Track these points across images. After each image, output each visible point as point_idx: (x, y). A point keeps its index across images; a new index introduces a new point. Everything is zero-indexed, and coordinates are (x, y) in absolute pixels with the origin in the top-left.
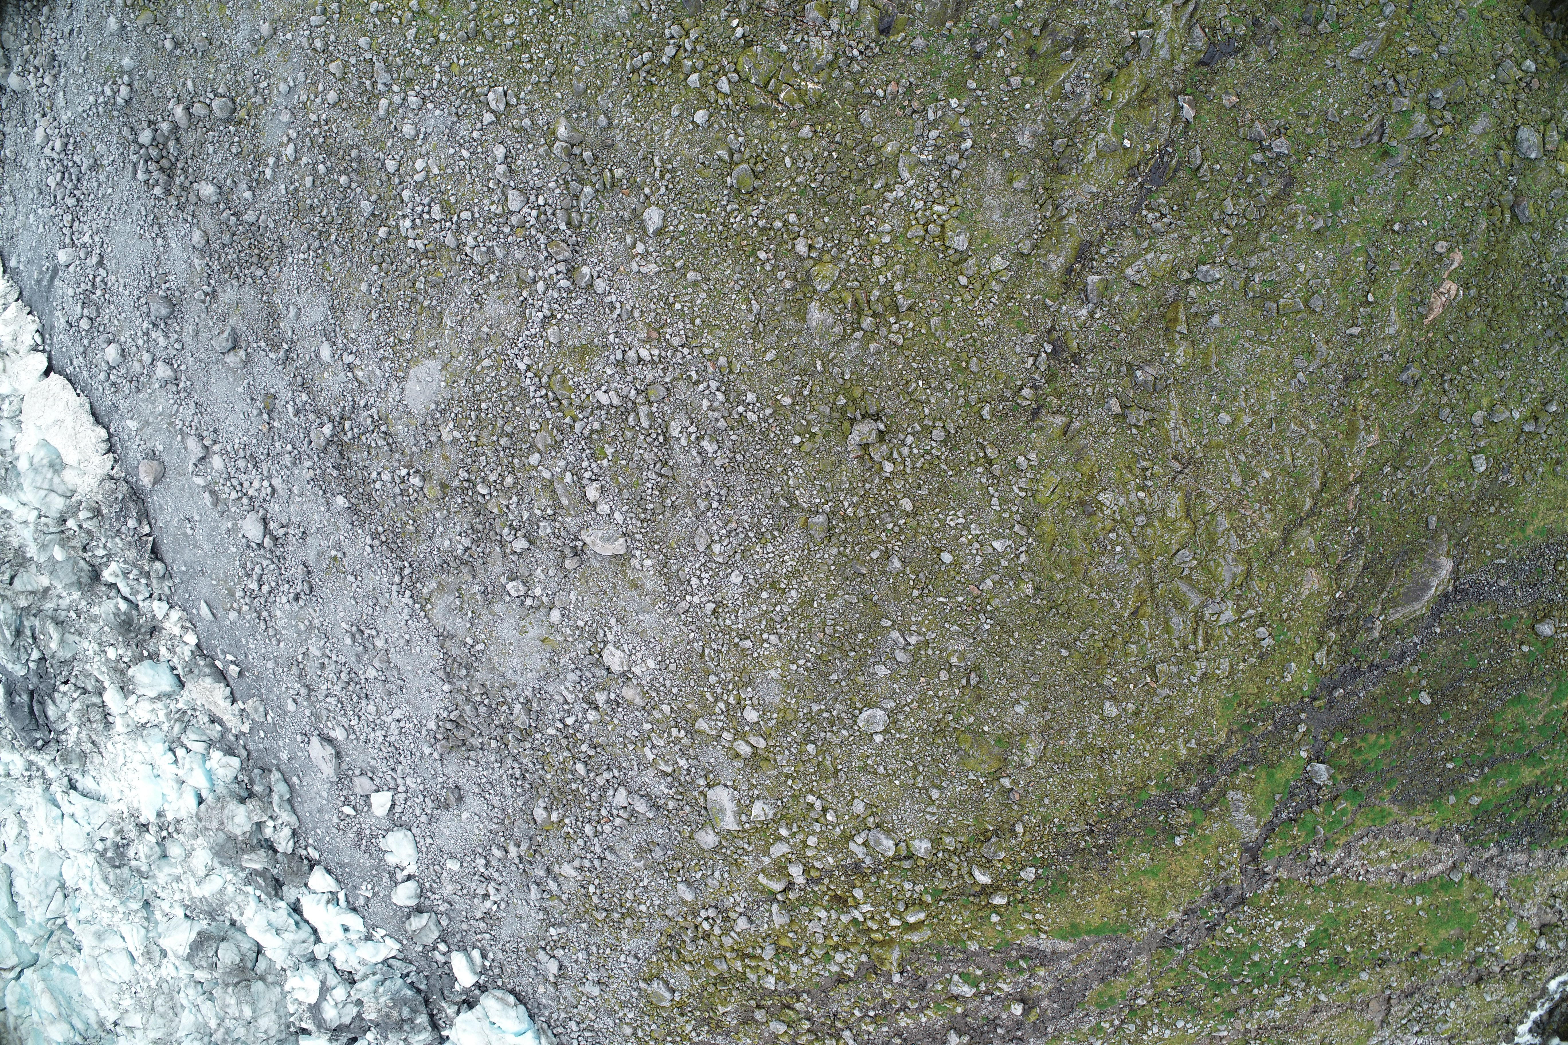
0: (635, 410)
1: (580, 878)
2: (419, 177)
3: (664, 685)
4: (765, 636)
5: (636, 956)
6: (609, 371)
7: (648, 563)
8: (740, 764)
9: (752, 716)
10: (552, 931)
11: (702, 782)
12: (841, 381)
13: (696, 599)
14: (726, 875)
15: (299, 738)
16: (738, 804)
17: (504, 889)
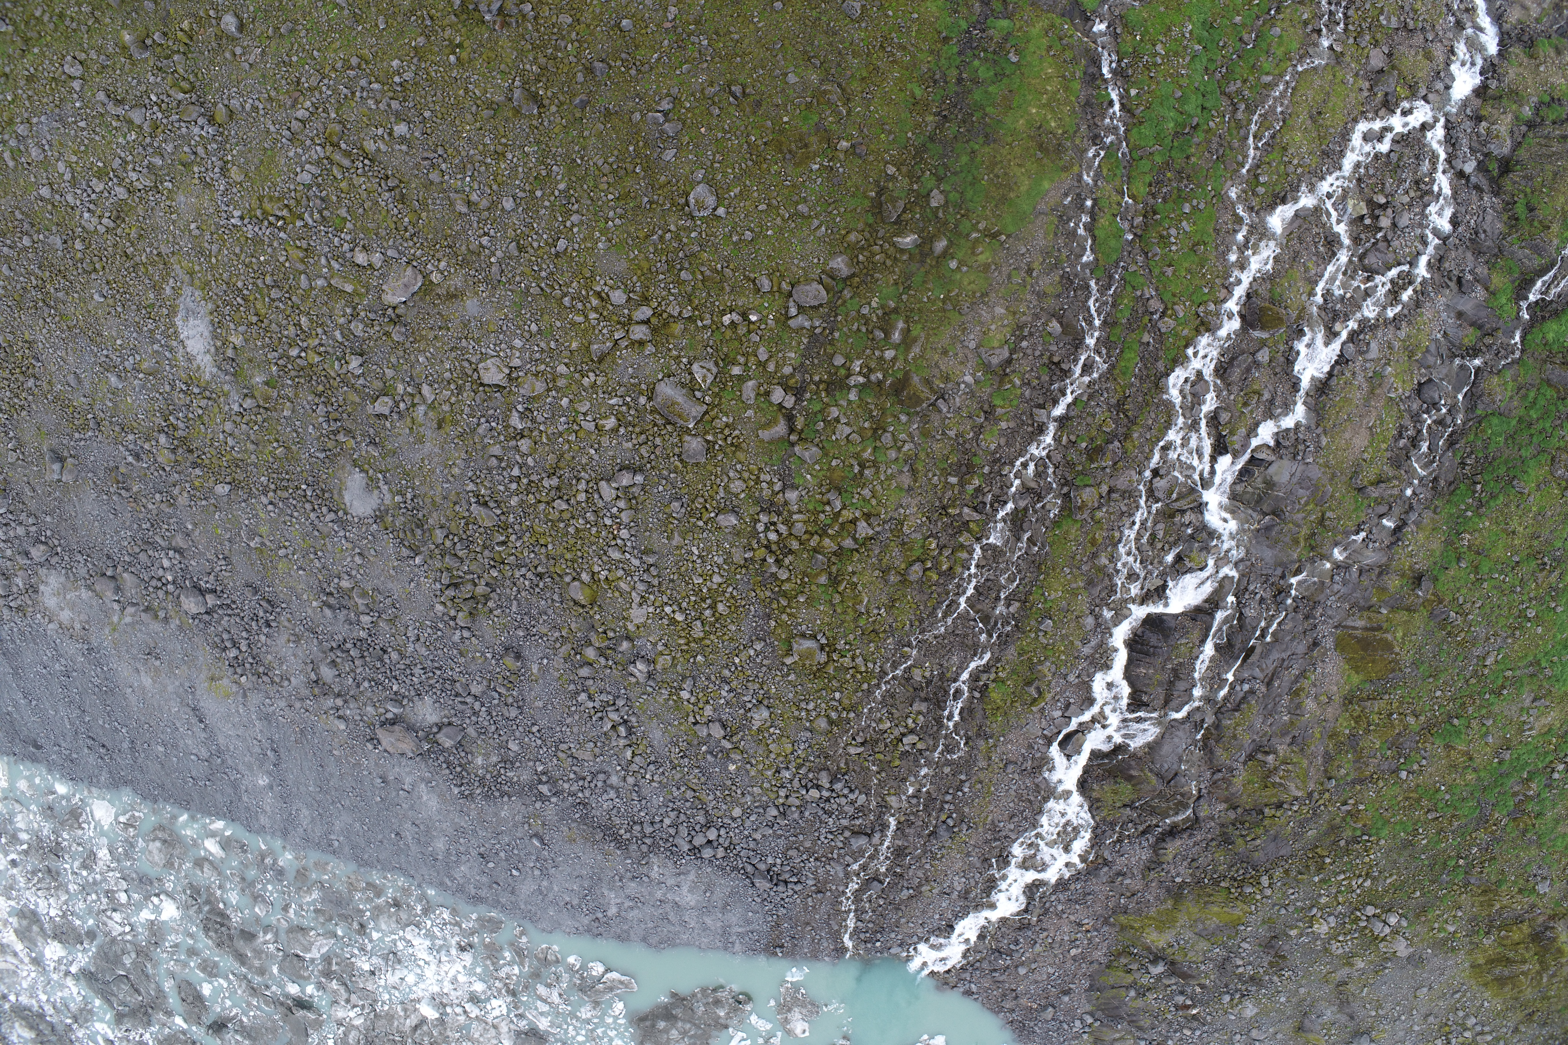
0: (331, 163)
1: (651, 610)
3: (542, 351)
4: (568, 224)
5: (759, 639)
6: (291, 154)
7: (443, 264)
8: (651, 348)
9: (618, 297)
11: (643, 400)
13: (499, 254)
14: (739, 467)
15: (370, 746)
16: (683, 385)
17: (620, 703)
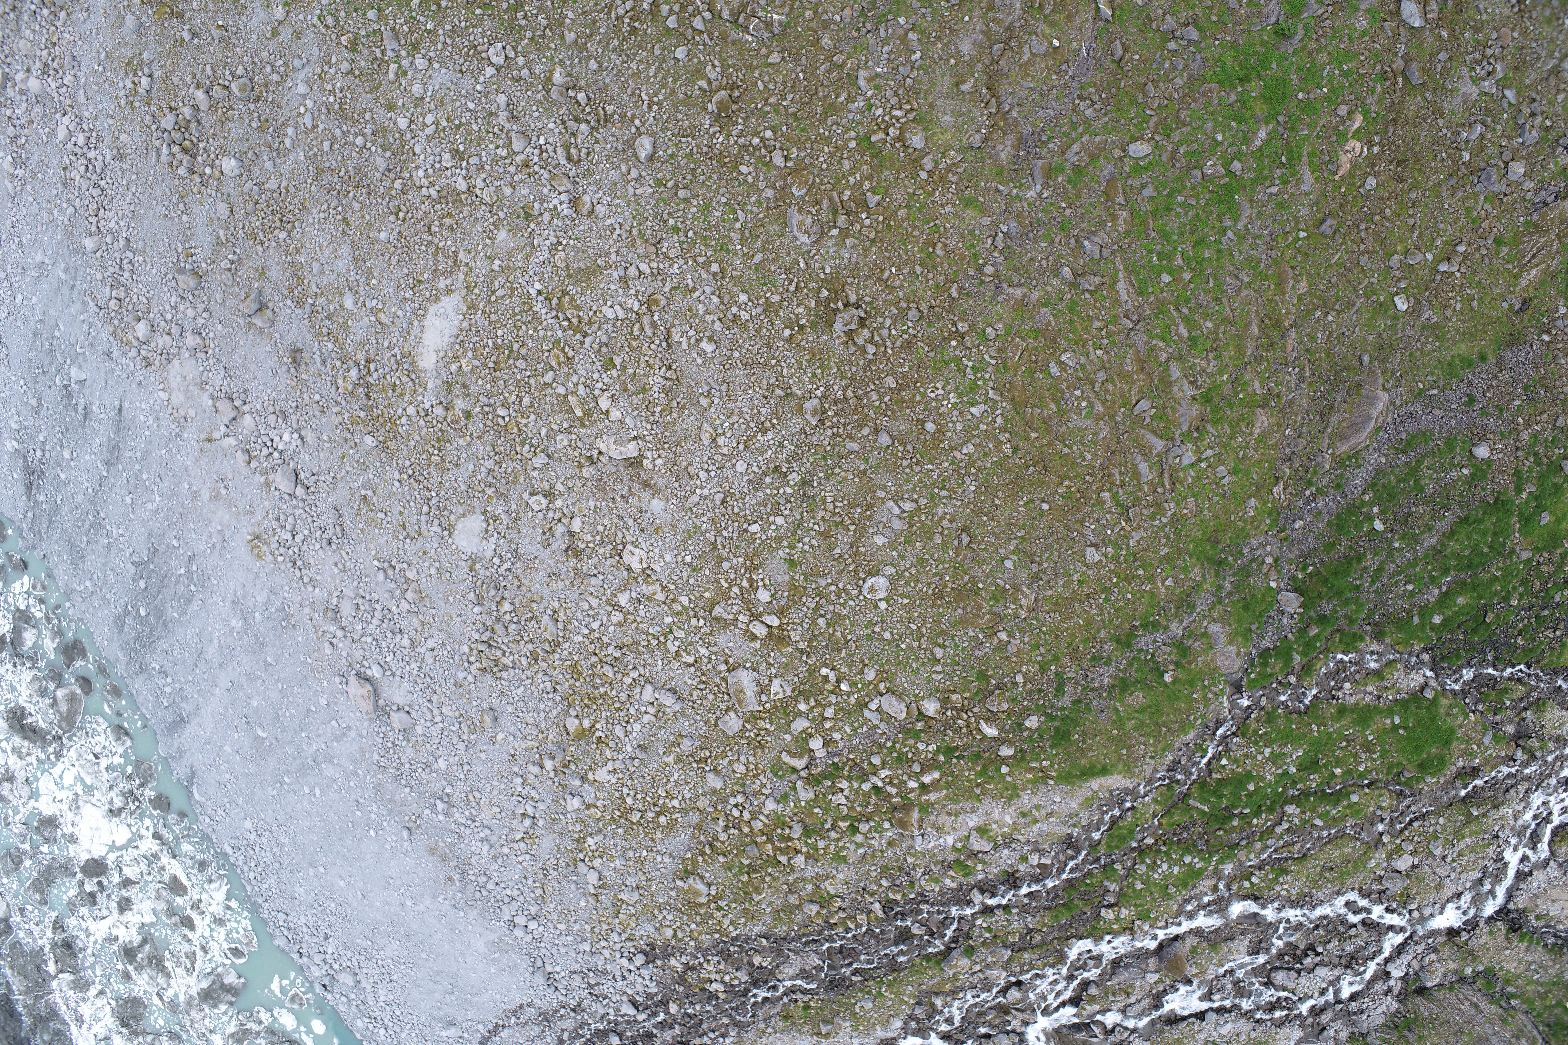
0: (639, 320)
1: (614, 781)
2: (429, 131)
3: (681, 578)
4: (771, 519)
5: (671, 856)
6: (613, 288)
7: (659, 462)
8: (757, 645)
9: (764, 596)
10: (590, 841)
11: (723, 667)
12: (822, 276)
13: (706, 492)
14: (751, 759)
15: (338, 680)
16: (758, 684)
17: (541, 806)
